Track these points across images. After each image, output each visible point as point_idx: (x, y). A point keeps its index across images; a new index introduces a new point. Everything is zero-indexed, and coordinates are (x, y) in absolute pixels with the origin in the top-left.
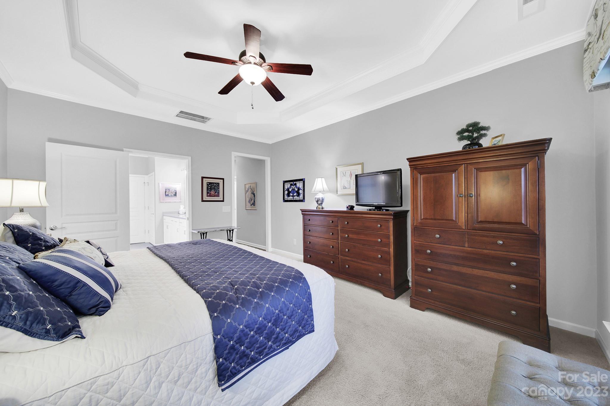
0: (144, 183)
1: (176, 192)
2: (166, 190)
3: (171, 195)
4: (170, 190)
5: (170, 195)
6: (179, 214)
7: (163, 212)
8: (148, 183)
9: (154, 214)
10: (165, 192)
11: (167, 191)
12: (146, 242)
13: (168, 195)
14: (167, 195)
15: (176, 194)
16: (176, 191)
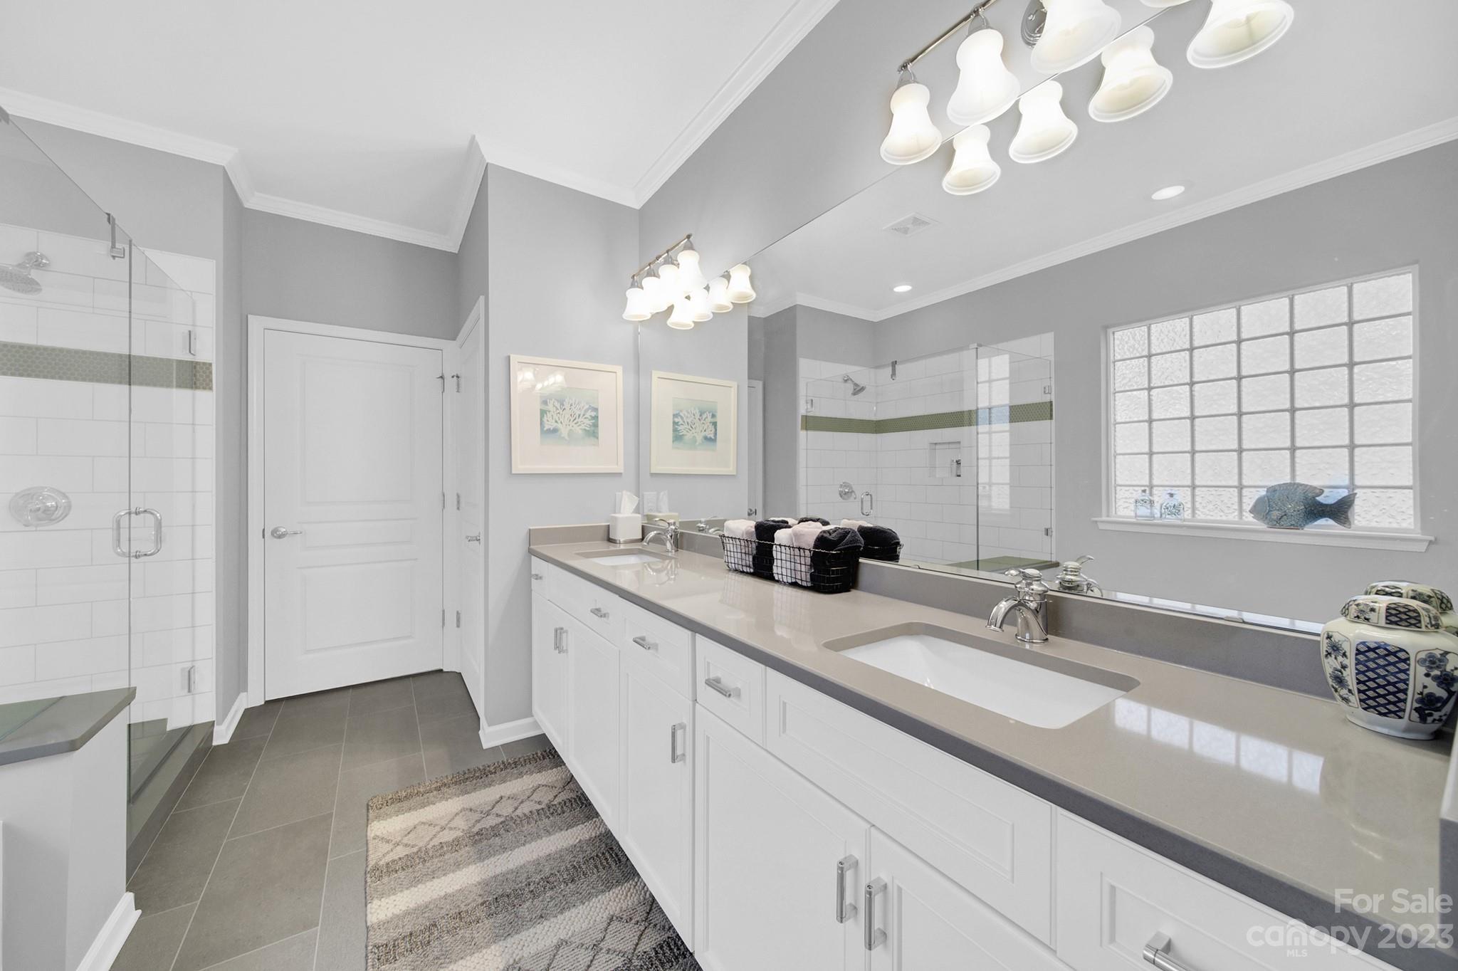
0: (442, 377)
1: (596, 418)
2: (545, 403)
3: (570, 433)
4: (567, 406)
5: (564, 432)
6: (610, 540)
7: (530, 530)
8: (458, 377)
9: (482, 538)
10: (543, 413)
11: (550, 407)
12: (445, 670)
13: (555, 431)
14: (549, 431)
15: (596, 425)
16: (596, 410)
